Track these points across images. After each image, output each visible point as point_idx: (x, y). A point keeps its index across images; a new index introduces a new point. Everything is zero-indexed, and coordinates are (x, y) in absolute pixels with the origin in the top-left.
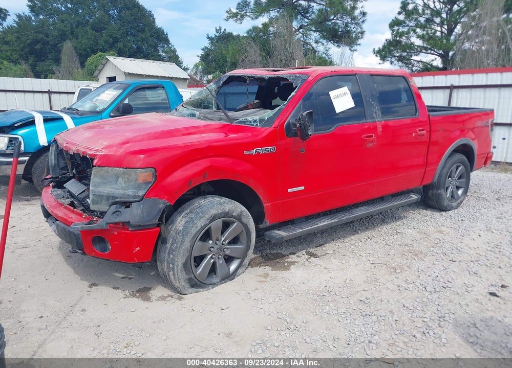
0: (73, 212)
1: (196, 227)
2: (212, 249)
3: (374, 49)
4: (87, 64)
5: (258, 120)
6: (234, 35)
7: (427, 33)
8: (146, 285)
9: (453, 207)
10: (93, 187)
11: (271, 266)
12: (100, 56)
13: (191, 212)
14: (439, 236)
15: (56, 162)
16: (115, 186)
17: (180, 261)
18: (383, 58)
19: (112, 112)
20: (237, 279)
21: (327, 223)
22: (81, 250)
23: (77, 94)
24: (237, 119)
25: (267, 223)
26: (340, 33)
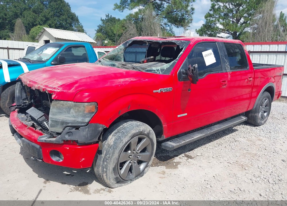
0: (35, 132)
1: (123, 143)
2: (130, 157)
3: (196, 30)
4: (31, 32)
5: (160, 70)
6: (116, 19)
7: (226, 22)
8: (84, 181)
9: (262, 124)
10: (51, 115)
11: (165, 165)
12: (39, 27)
13: (118, 132)
14: (260, 143)
15: (20, 94)
16: (69, 115)
17: (111, 166)
18: (201, 35)
19: (53, 61)
20: (145, 176)
21: (199, 136)
22: (41, 159)
23: (26, 50)
24: (146, 69)
25: (164, 137)
26: (179, 20)
